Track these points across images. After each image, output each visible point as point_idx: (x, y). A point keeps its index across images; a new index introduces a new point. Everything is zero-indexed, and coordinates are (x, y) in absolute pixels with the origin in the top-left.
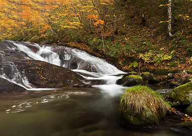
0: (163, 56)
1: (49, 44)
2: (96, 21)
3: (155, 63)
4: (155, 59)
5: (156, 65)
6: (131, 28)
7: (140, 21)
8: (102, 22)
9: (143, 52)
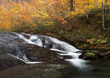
0: (101, 41)
1: (35, 34)
2: (62, 22)
3: (97, 44)
4: (97, 42)
5: (97, 46)
6: (81, 25)
7: (86, 21)
8: (66, 22)
9: (89, 38)
